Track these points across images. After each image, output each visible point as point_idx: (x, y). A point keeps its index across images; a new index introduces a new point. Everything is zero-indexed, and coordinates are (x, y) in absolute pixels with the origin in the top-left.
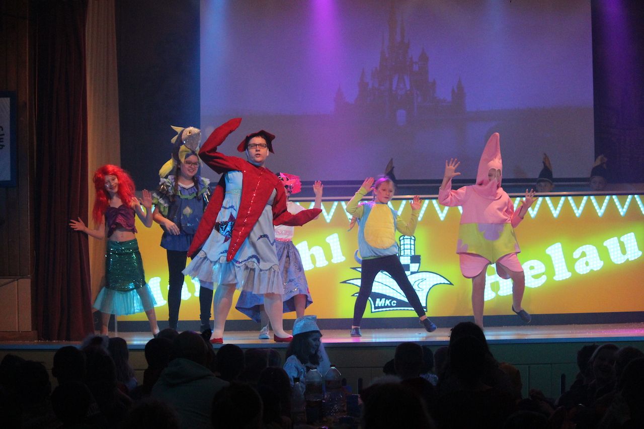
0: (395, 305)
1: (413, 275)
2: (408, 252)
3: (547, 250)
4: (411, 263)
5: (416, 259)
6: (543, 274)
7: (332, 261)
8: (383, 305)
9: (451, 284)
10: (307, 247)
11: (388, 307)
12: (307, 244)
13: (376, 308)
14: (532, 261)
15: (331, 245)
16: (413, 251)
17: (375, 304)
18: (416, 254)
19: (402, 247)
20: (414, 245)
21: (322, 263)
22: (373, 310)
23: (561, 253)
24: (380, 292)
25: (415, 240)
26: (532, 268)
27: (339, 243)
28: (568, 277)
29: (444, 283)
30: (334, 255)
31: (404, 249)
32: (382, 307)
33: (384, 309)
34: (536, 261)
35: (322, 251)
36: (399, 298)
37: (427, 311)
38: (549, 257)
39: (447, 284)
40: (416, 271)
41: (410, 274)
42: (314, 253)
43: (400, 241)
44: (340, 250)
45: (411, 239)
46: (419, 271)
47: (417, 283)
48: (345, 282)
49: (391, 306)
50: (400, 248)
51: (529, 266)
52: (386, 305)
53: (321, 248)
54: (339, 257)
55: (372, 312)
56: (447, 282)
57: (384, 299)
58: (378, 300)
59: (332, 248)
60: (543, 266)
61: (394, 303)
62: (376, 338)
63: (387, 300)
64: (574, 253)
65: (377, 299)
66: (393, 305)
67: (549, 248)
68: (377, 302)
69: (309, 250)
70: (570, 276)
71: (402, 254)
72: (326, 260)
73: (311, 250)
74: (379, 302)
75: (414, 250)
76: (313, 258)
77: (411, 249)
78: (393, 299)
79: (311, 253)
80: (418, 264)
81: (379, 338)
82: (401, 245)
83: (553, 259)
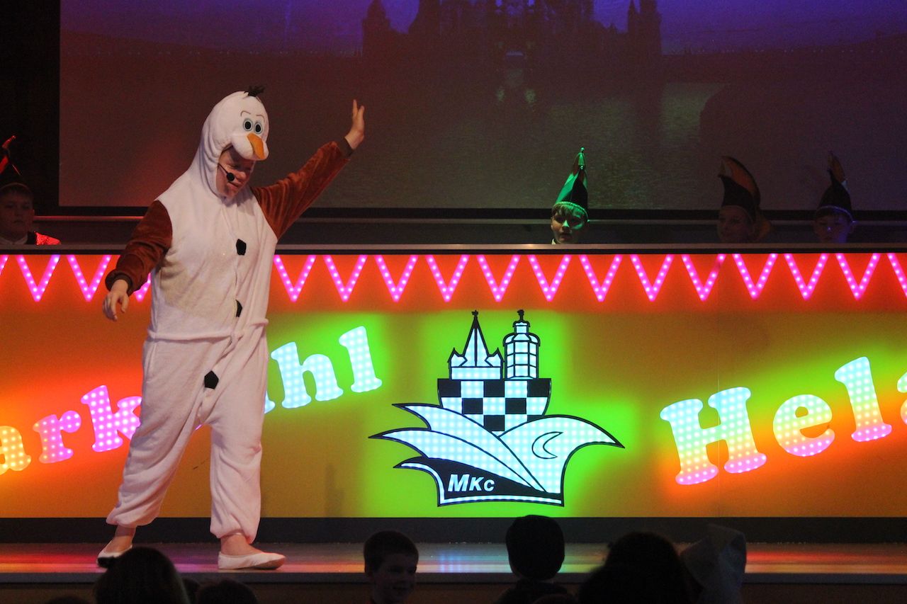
0: (492, 488)
1: (533, 424)
2: (522, 371)
3: (837, 373)
4: (529, 395)
5: (540, 387)
6: (828, 426)
7: (353, 387)
8: (464, 489)
9: (618, 444)
10: (296, 356)
11: (475, 493)
12: (295, 348)
13: (448, 495)
14: (803, 397)
15: (351, 352)
16: (533, 370)
17: (446, 486)
18: (540, 377)
19: (510, 359)
20: (537, 355)
21: (329, 391)
22: (443, 500)
23: (868, 380)
24: (459, 459)
25: (538, 345)
26: (802, 412)
27: (367, 348)
28: (884, 435)
29: (603, 443)
30: (358, 375)
31: (514, 365)
32: (461, 494)
33: (467, 499)
34: (811, 396)
35: (329, 365)
36: (501, 474)
37: (562, 505)
38: (842, 387)
39: (610, 444)
40: (541, 414)
41: (526, 421)
42: (312, 370)
43: (505, 345)
44: (369, 364)
45: (530, 341)
46: (546, 414)
47: (542, 441)
48: (380, 436)
49: (484, 493)
50: (504, 362)
51: (795, 408)
52: (471, 489)
53: (327, 359)
54: (367, 379)
55: (439, 505)
56: (608, 440)
57: (468, 476)
58: (454, 477)
59: (352, 360)
60: (827, 408)
61: (489, 486)
62: (447, 563)
63: (474, 479)
64: (900, 382)
65: (452, 476)
66: (486, 488)
67: (843, 369)
68: (451, 483)
69: (301, 364)
70: (890, 431)
71: (510, 375)
72: (340, 385)
73: (305, 363)
74: (455, 483)
75: (537, 367)
76: (309, 380)
77: (529, 365)
78: (487, 475)
79: (304, 370)
80: (546, 398)
81: (455, 563)
82: (506, 355)
83: (851, 393)
